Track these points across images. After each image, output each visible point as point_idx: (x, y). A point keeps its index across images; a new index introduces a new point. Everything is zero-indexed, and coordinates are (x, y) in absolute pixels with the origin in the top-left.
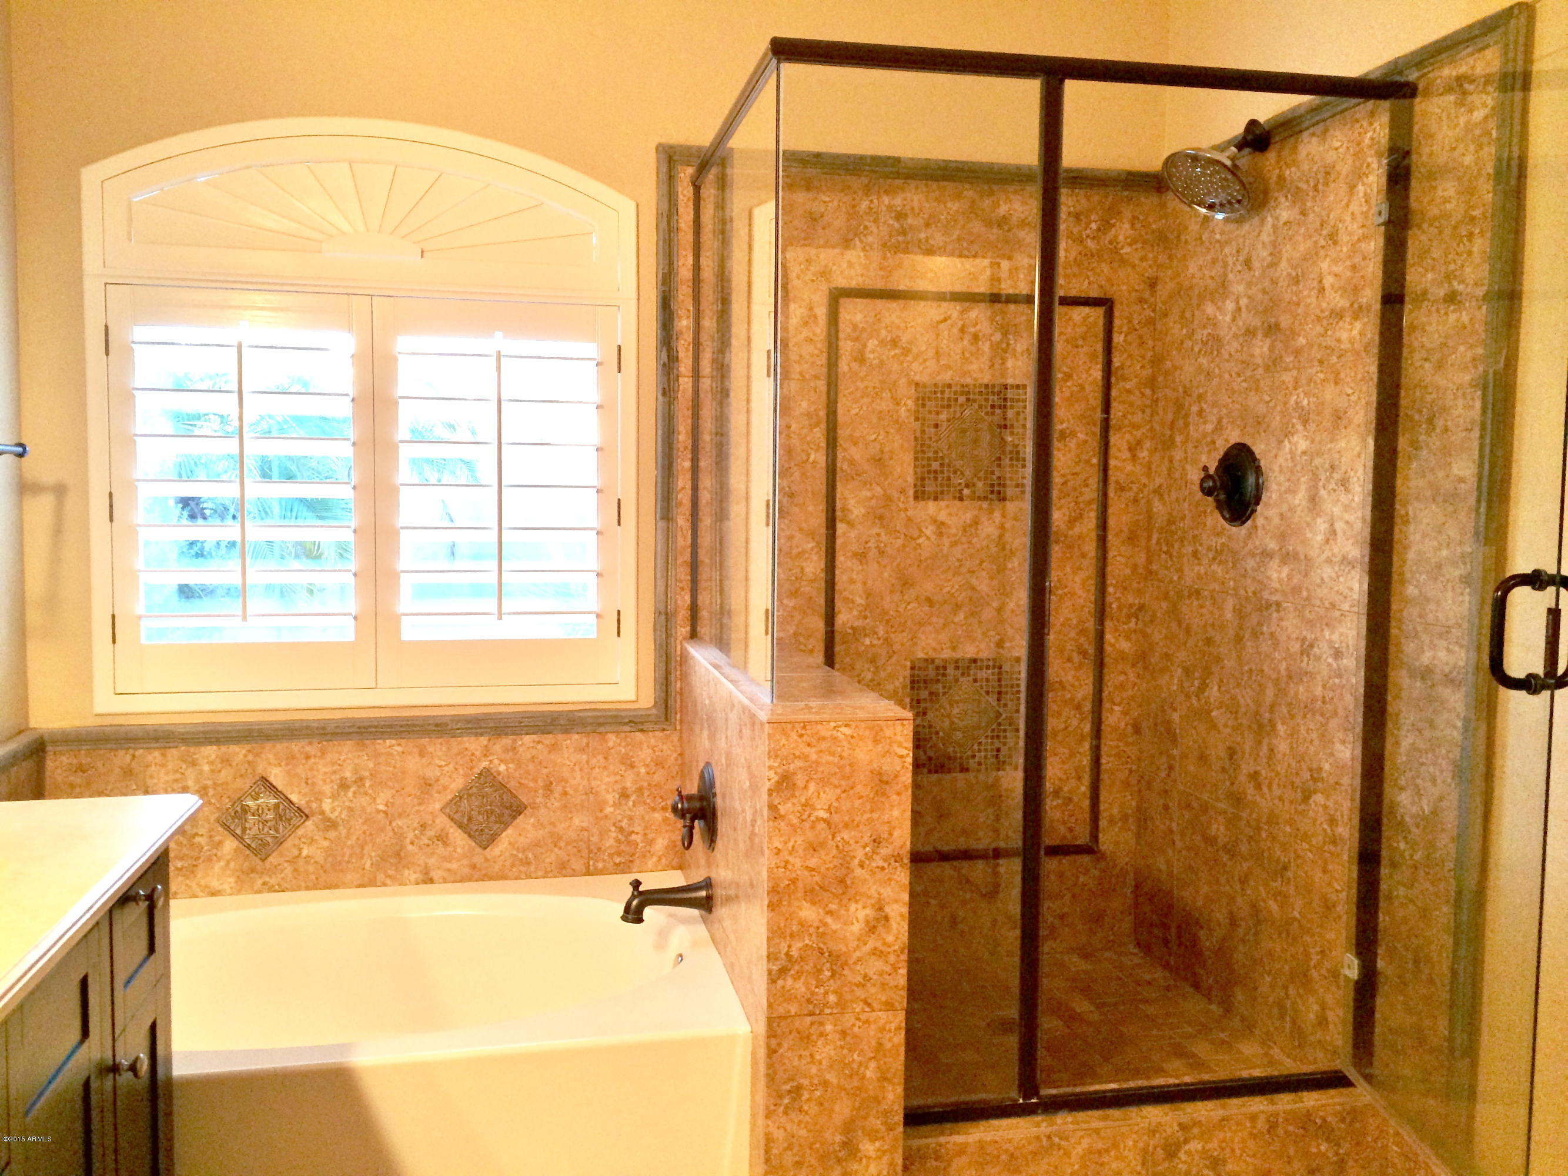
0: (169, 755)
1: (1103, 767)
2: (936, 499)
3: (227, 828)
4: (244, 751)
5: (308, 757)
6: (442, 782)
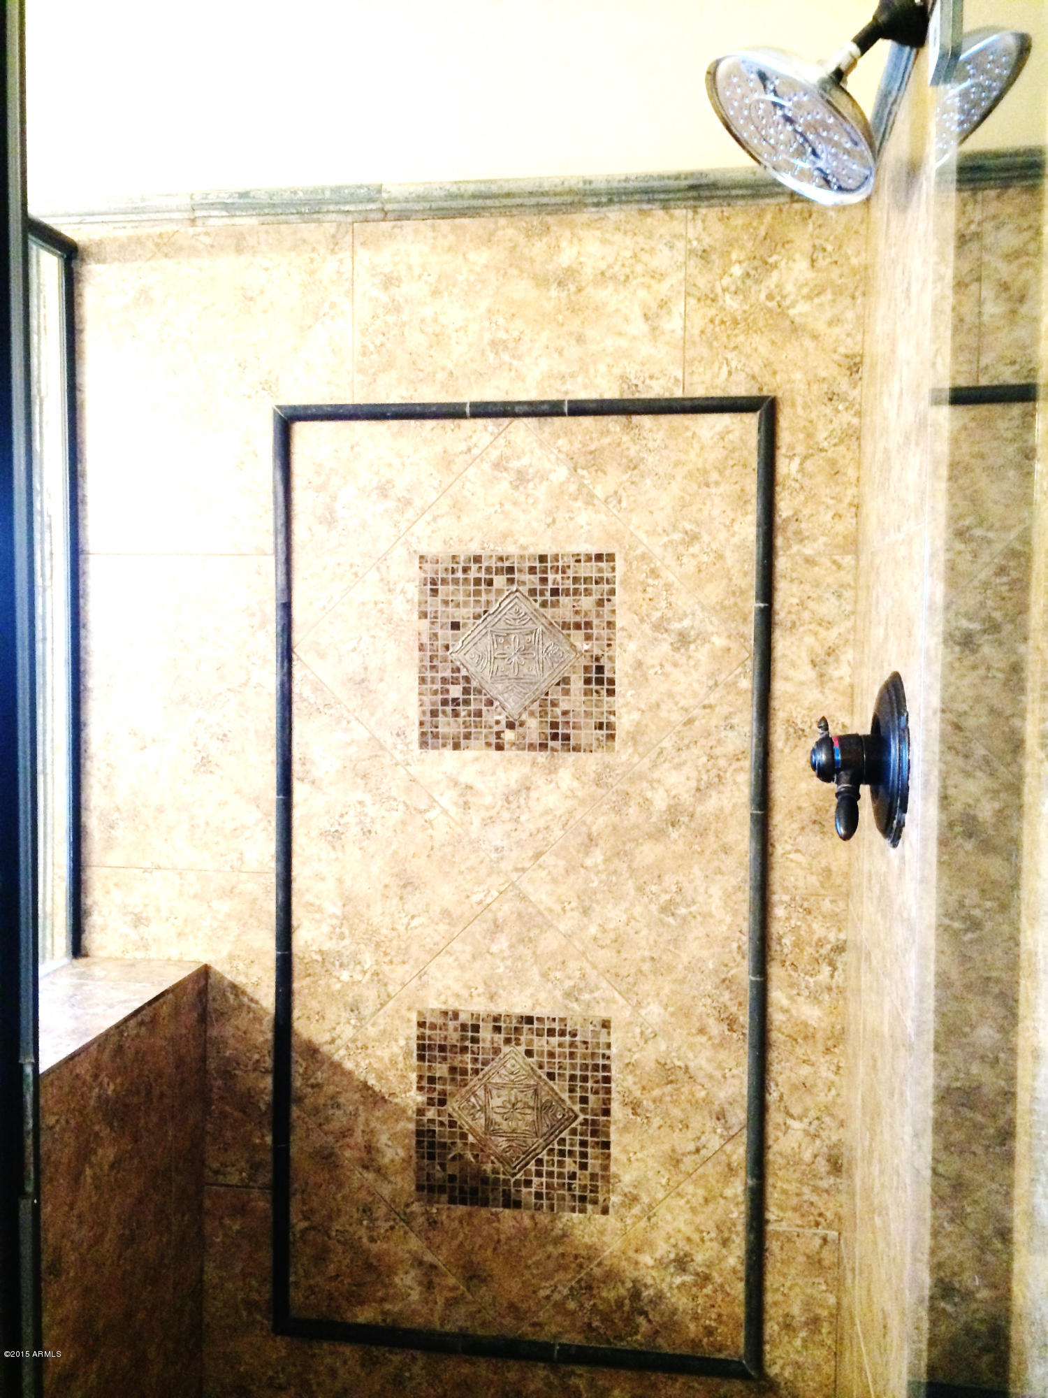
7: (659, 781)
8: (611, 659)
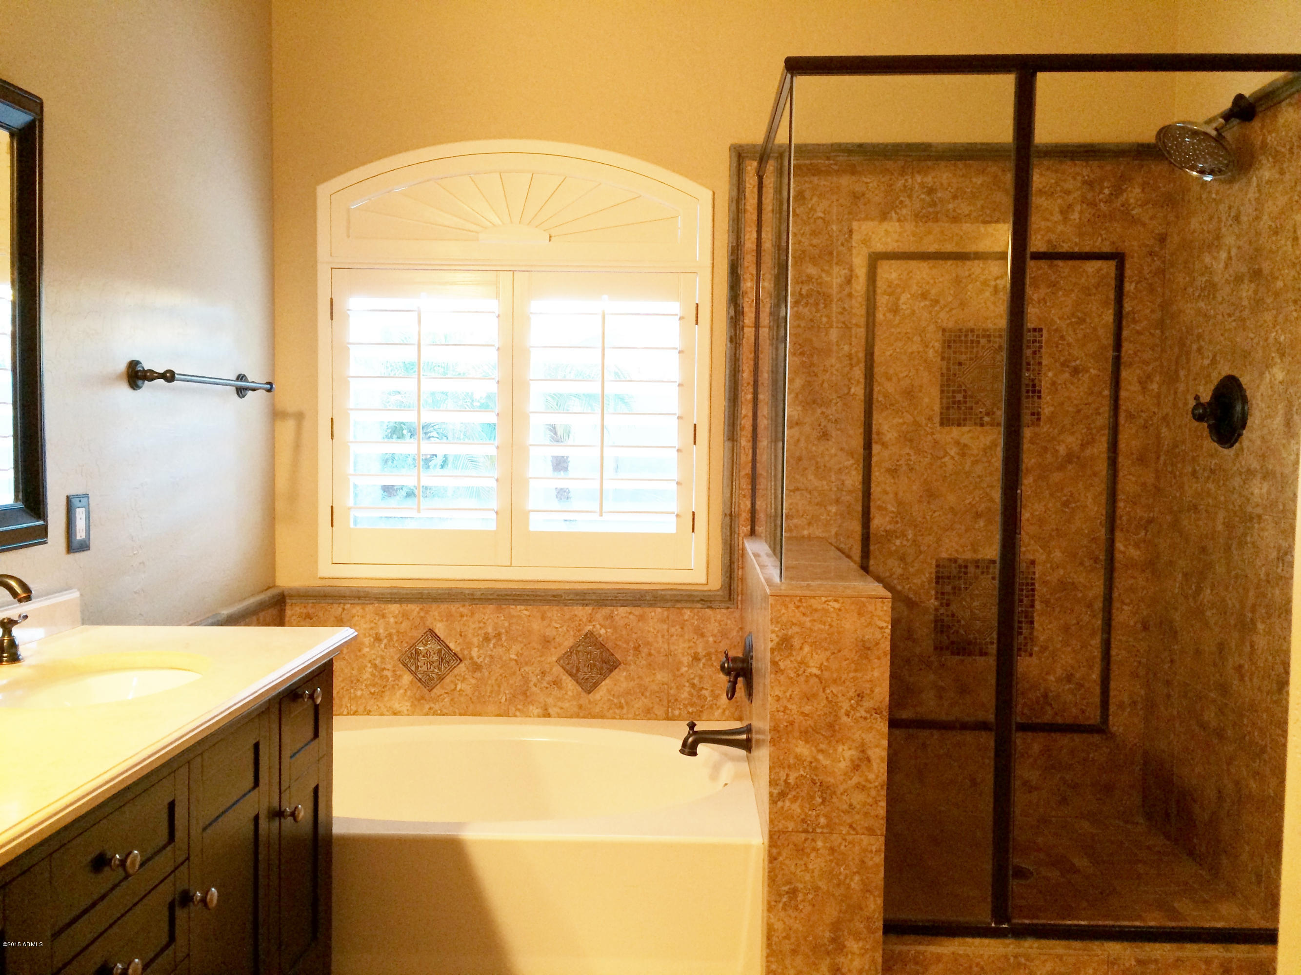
0: (367, 609)
1: (1113, 659)
2: (959, 425)
3: (405, 665)
4: (418, 609)
5: (462, 616)
6: (557, 640)
7: (1063, 441)
8: (1040, 381)
